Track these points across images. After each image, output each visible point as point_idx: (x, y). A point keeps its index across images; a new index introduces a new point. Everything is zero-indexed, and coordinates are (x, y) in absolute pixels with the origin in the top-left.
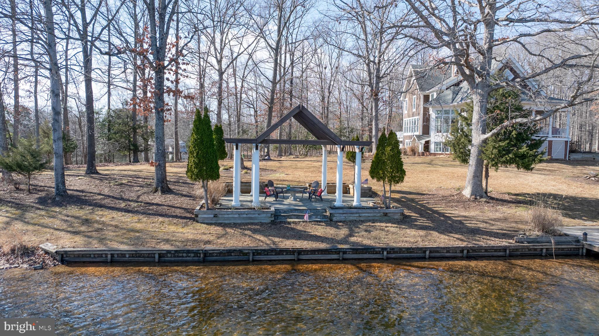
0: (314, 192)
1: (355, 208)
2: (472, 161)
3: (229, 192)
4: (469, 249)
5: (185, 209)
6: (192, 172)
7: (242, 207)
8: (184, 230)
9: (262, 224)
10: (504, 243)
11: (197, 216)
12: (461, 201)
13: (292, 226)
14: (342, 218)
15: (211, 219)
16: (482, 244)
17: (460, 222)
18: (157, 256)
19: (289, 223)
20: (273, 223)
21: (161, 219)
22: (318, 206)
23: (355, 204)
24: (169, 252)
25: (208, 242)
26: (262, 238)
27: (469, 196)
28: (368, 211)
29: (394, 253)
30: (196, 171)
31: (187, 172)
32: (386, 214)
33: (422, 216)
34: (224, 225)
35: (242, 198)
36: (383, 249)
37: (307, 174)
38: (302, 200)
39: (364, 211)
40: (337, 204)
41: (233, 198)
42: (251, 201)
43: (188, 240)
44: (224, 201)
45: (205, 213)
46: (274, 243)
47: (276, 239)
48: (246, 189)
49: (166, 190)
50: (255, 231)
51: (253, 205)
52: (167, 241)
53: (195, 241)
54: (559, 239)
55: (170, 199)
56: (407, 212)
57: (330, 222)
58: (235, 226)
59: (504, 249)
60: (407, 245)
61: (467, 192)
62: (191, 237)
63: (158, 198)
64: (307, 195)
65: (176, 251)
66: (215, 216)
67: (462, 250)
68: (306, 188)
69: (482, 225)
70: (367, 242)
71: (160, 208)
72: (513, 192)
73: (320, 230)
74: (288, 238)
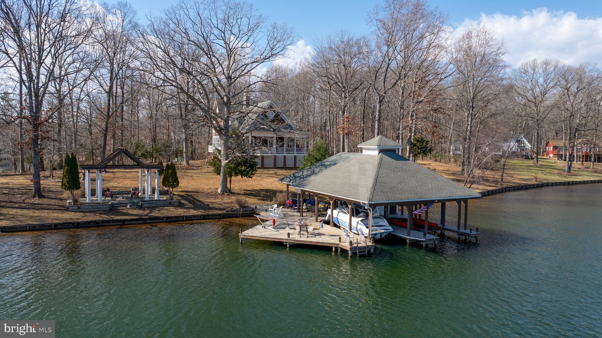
0: (134, 194)
1: (155, 200)
2: (222, 174)
3: (83, 196)
4: (204, 216)
5: (59, 206)
6: (66, 186)
7: (93, 203)
8: (63, 215)
9: (104, 211)
10: (221, 212)
11: (68, 208)
12: (215, 195)
13: (121, 210)
14: (148, 205)
15: (76, 209)
16: (215, 212)
17: (208, 205)
18: (53, 226)
19: (119, 210)
20: (110, 210)
21: (47, 211)
22: (136, 201)
23: (156, 199)
24: (59, 224)
25: (77, 219)
26: (105, 216)
27: (220, 192)
28: (161, 202)
29: (170, 219)
30: (68, 185)
31: (62, 186)
32: (170, 203)
33: (190, 203)
34: (84, 212)
35: (92, 199)
36: (164, 217)
37: (132, 182)
38: (127, 198)
39: (159, 202)
40: (146, 199)
41: (87, 199)
42: (97, 200)
43: (67, 219)
44: (81, 200)
45: (72, 206)
46: (111, 218)
47: (112, 216)
48: (93, 193)
49: (41, 196)
50: (101, 214)
51: (99, 201)
52: (57, 219)
53: (71, 219)
54: (244, 209)
55: (45, 201)
56: (183, 202)
57: (141, 208)
58: (90, 212)
59: (220, 215)
60: (175, 215)
61: (219, 191)
62: (68, 217)
63: (37, 200)
64: (130, 195)
65: (63, 223)
66: (79, 208)
67: (201, 216)
68: (130, 192)
69: (217, 206)
70: (157, 215)
71: (43, 206)
72: (248, 189)
73: (135, 212)
74: (118, 215)
